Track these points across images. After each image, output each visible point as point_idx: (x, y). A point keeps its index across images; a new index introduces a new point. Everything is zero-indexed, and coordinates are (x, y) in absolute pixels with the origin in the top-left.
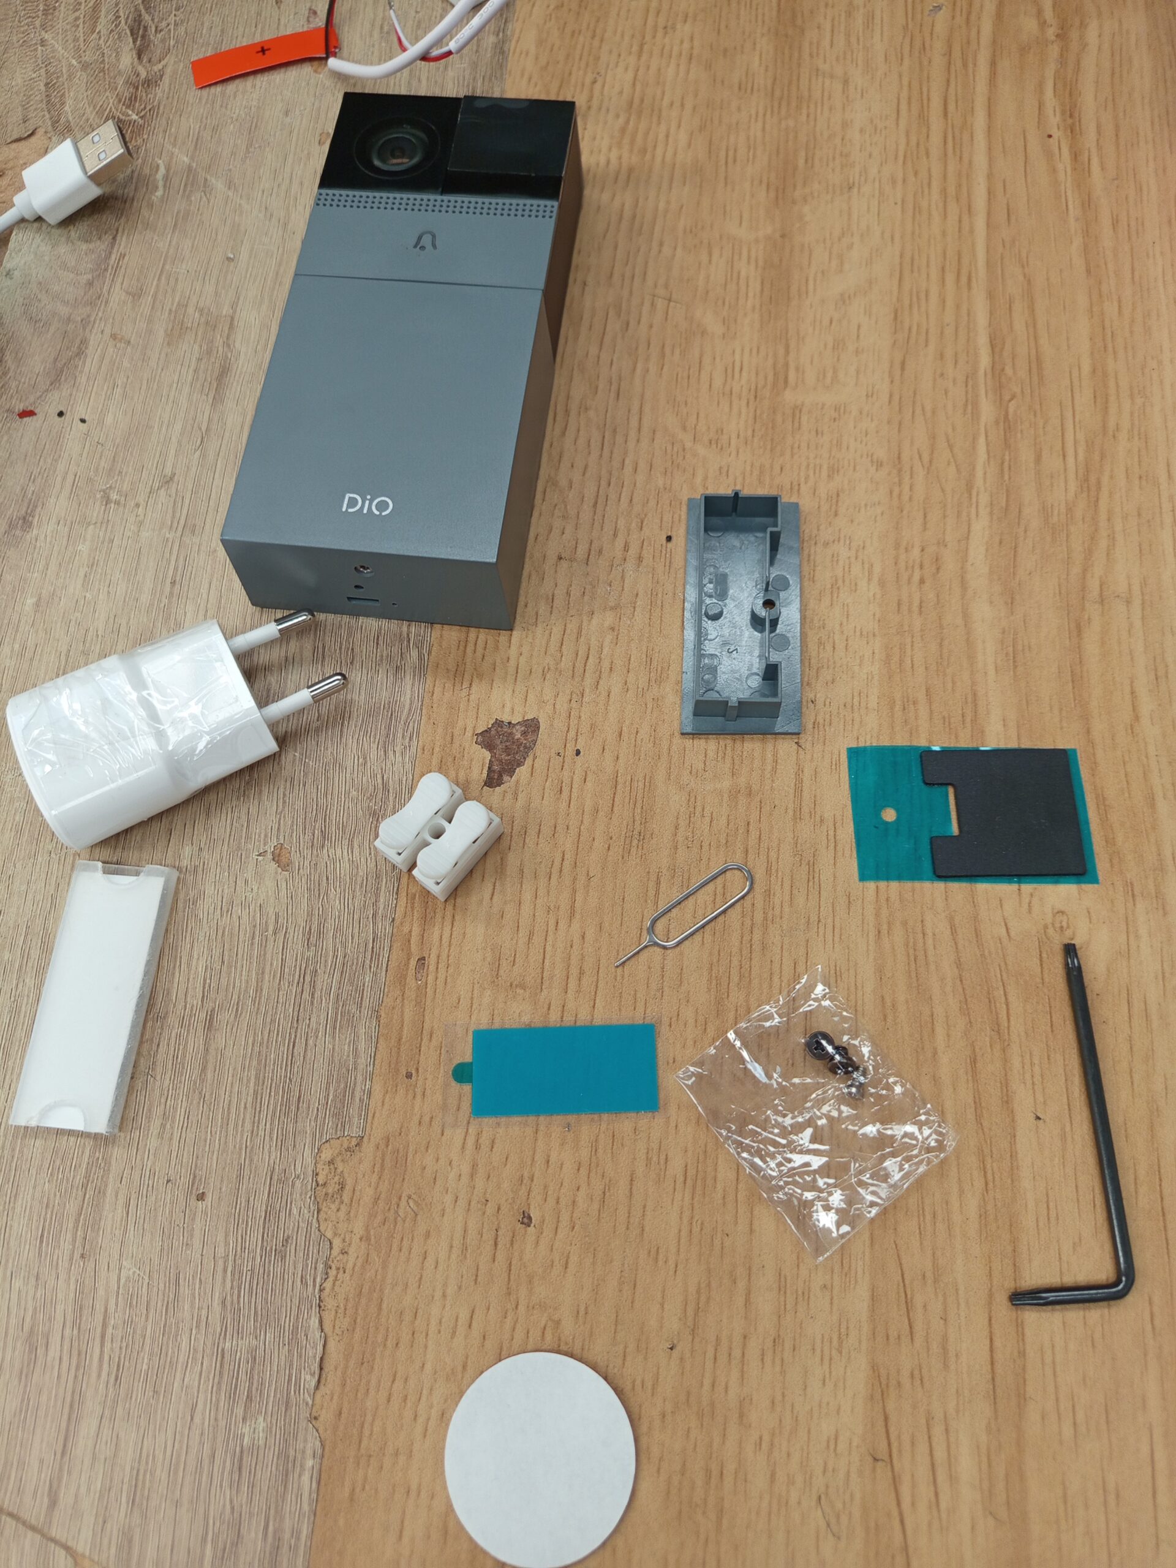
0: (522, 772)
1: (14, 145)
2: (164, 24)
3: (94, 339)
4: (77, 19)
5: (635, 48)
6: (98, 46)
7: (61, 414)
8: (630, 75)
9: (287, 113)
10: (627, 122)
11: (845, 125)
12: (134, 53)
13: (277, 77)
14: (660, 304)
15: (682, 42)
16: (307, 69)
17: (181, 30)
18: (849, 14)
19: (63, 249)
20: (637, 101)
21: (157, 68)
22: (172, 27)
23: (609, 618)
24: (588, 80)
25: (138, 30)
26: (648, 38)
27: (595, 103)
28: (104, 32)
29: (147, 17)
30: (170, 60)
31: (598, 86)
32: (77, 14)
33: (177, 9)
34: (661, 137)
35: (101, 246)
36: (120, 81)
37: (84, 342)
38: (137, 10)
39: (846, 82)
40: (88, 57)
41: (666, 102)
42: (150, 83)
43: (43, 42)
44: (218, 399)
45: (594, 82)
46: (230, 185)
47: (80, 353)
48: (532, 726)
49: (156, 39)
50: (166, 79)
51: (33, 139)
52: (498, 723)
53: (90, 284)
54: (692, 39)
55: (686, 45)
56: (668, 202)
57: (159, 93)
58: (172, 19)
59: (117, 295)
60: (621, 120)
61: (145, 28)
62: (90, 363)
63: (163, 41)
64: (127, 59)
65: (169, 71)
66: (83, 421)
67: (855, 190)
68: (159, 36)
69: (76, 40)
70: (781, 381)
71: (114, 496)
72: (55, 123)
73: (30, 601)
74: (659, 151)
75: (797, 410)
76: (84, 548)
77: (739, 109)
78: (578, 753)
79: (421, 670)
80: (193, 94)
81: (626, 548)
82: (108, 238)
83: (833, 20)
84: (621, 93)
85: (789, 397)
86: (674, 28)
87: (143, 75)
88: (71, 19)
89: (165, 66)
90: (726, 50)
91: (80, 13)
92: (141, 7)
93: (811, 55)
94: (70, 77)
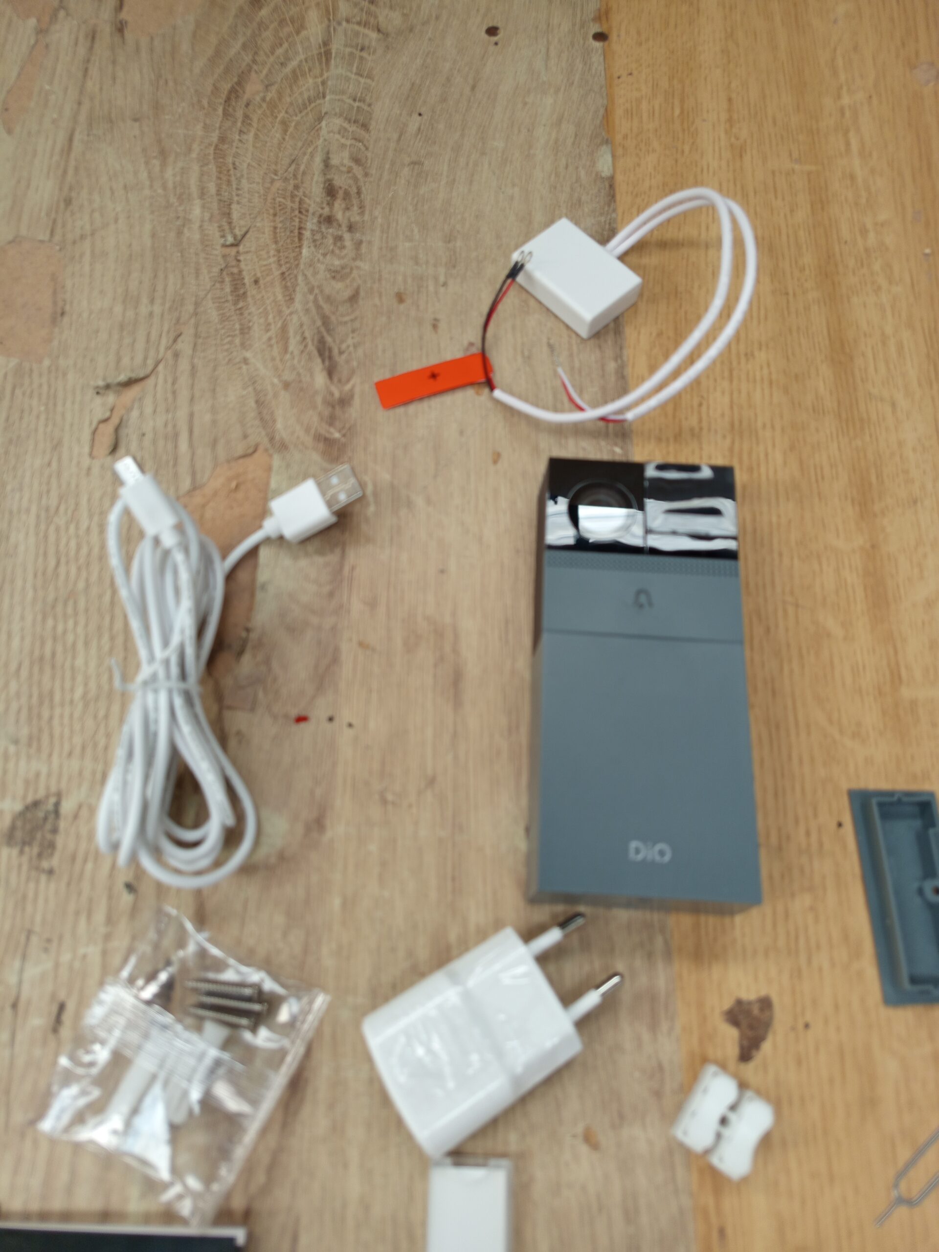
0: (767, 1046)
1: (241, 461)
2: (344, 346)
3: (344, 647)
4: (270, 339)
5: (726, 374)
6: (293, 368)
7: (331, 719)
8: (727, 399)
9: (461, 433)
10: (733, 442)
11: (901, 444)
12: (325, 374)
13: (448, 399)
14: (791, 610)
15: (761, 368)
16: (470, 392)
17: (360, 352)
18: (884, 343)
19: (303, 563)
20: (737, 423)
21: (348, 387)
22: (351, 349)
23: (808, 899)
24: (696, 402)
25: (324, 351)
26: (735, 363)
27: (705, 424)
28: (296, 352)
29: (329, 339)
30: (356, 380)
31: (704, 409)
32: (269, 334)
33: (353, 331)
34: (762, 456)
35: (333, 558)
36: (319, 400)
37: (337, 650)
38: (319, 332)
39: (894, 405)
40: (288, 376)
41: (759, 424)
42: (344, 402)
43: (245, 361)
44: (457, 702)
45: (700, 405)
46: (429, 501)
47: (335, 660)
48: (766, 1003)
49: (341, 360)
50: (357, 401)
51: (256, 455)
52: (739, 1002)
53: (331, 595)
54: (769, 365)
55: (765, 371)
56: (779, 516)
57: (354, 411)
58: (350, 341)
59: (356, 606)
60: (728, 441)
61: (330, 350)
62: (346, 670)
63: (347, 362)
64: (320, 379)
65: (357, 390)
66: (350, 725)
67: (919, 504)
68: (344, 357)
69: (273, 359)
70: (896, 679)
71: (390, 797)
72: (272, 439)
73: (337, 902)
74: (763, 470)
75: (914, 703)
76: (373, 847)
77: (817, 430)
78: (807, 1026)
79: (668, 955)
80: (382, 415)
81: (808, 834)
82: (338, 551)
83: (873, 348)
84: (723, 415)
85: (906, 693)
86: (753, 355)
87: (337, 394)
88: (265, 338)
89: (353, 387)
90: (796, 376)
91: (272, 333)
92: (323, 329)
93: (862, 380)
94: (276, 395)
